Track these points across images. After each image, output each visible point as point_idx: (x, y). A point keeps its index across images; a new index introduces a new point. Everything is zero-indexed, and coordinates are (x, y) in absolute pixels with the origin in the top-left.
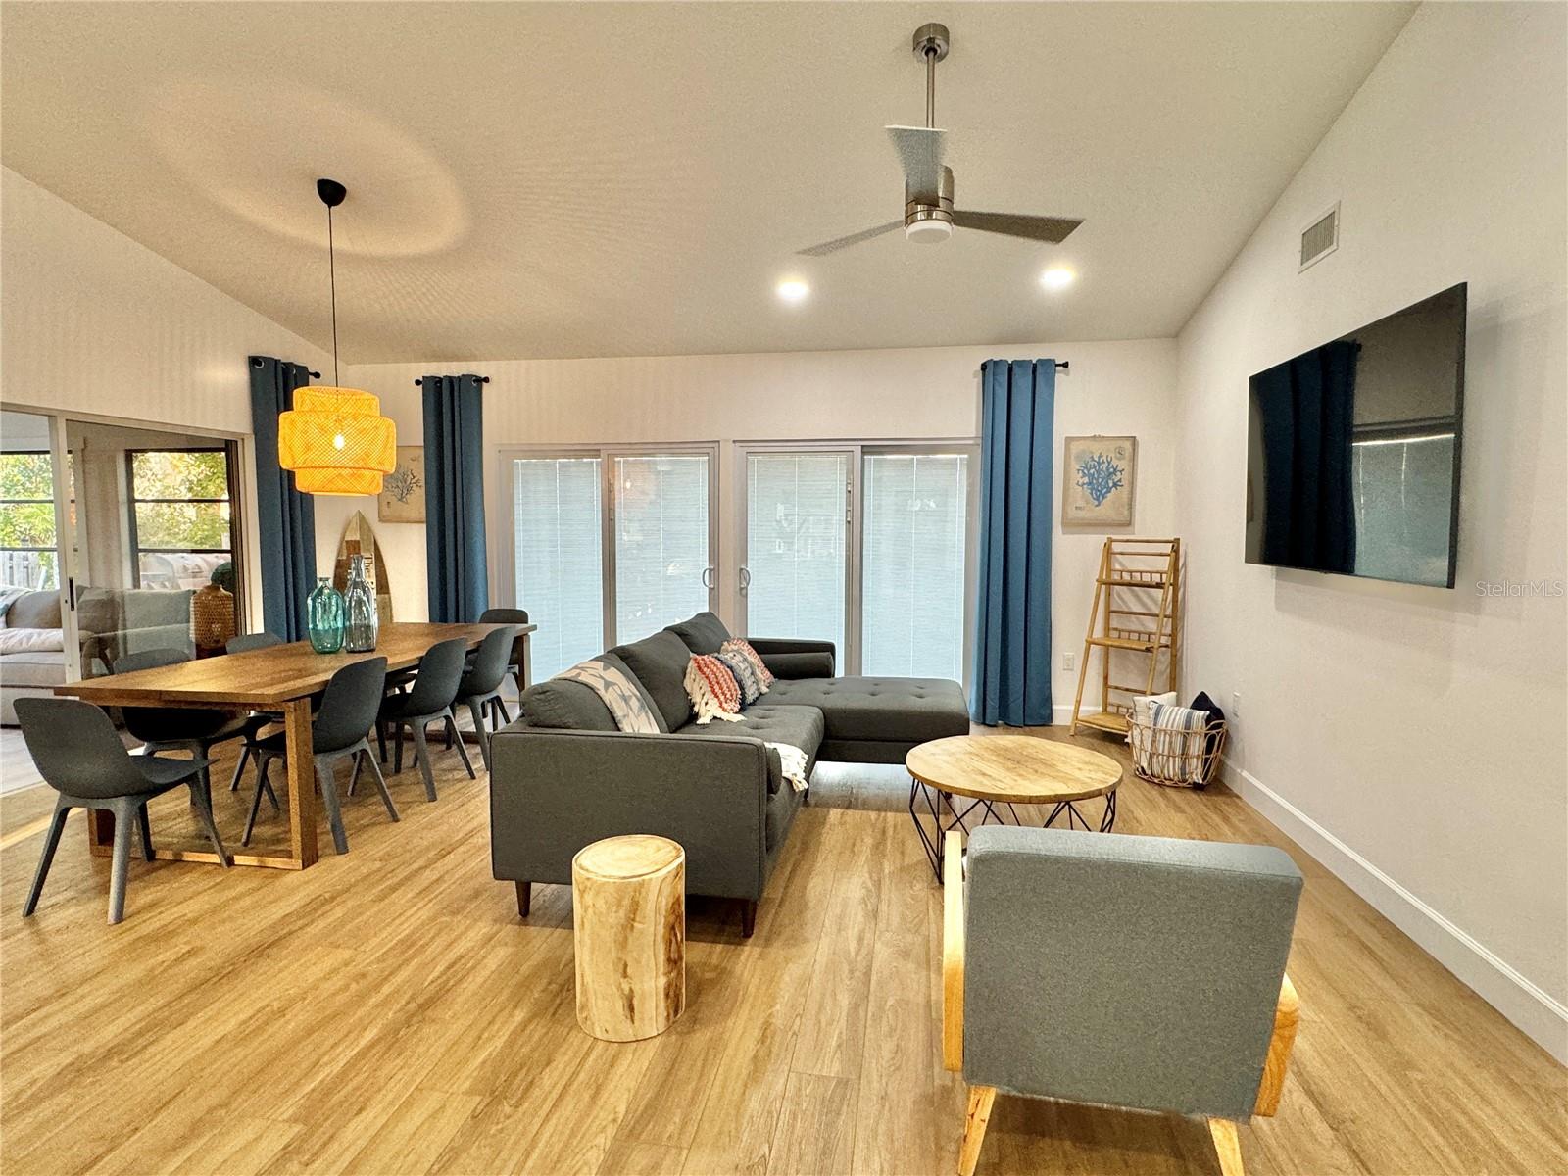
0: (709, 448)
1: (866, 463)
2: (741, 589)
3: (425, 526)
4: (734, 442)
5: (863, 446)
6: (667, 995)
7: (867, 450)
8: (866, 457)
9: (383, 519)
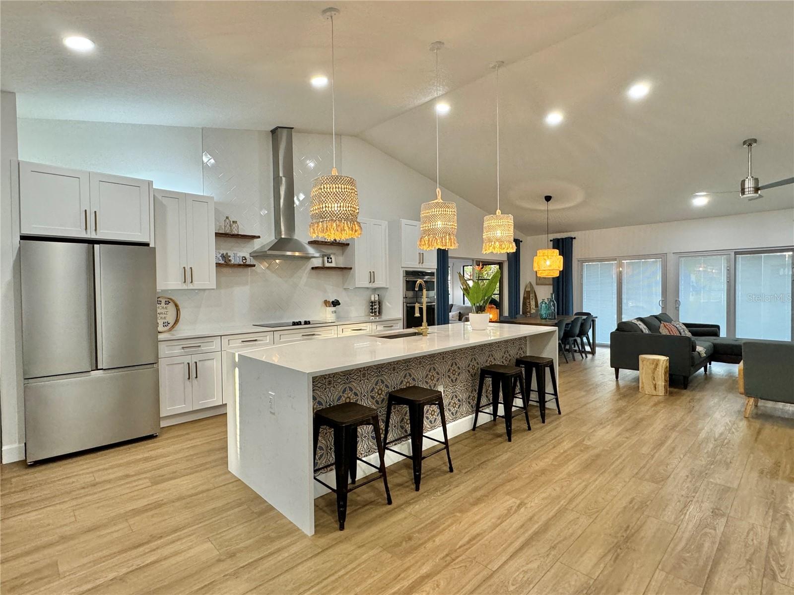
0: (663, 256)
1: (737, 259)
2: (676, 307)
3: (551, 287)
4: (673, 253)
5: (735, 252)
6: (665, 388)
7: (736, 253)
8: (737, 256)
9: (537, 284)
